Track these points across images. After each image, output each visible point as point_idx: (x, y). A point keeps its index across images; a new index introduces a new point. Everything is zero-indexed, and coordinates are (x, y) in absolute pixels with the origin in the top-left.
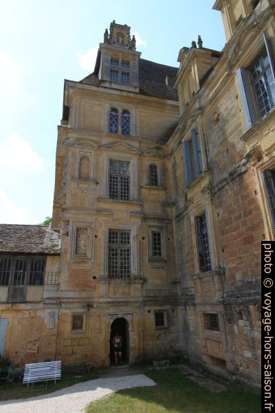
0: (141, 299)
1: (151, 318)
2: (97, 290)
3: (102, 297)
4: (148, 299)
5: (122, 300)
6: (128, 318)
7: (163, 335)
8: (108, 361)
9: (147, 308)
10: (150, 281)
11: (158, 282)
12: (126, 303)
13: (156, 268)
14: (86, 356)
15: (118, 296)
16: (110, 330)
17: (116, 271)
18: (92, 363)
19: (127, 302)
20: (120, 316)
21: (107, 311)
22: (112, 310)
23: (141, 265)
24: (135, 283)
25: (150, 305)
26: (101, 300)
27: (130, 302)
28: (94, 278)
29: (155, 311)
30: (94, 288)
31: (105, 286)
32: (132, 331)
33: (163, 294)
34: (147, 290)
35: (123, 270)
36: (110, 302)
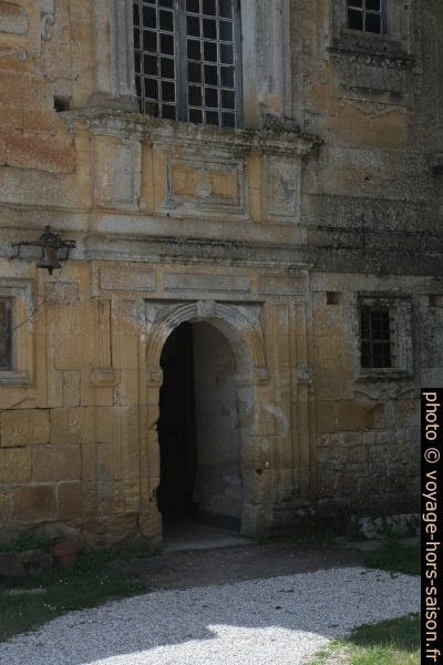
0: (301, 236)
1: (344, 328)
2: (83, 175)
3: (115, 211)
4: (329, 238)
5: (213, 231)
6: (242, 323)
7: (390, 406)
8: (153, 521)
9: (324, 282)
10: (335, 153)
11: (371, 160)
12: (234, 249)
13: (364, 91)
14: (41, 497)
15: (190, 209)
16: (159, 374)
17: (168, 89)
18: (71, 530)
19: (236, 244)
20: (202, 311)
21: (141, 281)
22: (164, 279)
23: (296, 66)
24: (274, 151)
25: (340, 269)
26: (108, 224)
27: (253, 246)
28: (61, 105)
29: (360, 296)
30: (66, 160)
31: (124, 153)
32: (262, 383)
33: (394, 225)
34: (323, 195)
35: (204, 87)
36: (156, 240)
